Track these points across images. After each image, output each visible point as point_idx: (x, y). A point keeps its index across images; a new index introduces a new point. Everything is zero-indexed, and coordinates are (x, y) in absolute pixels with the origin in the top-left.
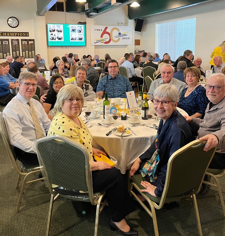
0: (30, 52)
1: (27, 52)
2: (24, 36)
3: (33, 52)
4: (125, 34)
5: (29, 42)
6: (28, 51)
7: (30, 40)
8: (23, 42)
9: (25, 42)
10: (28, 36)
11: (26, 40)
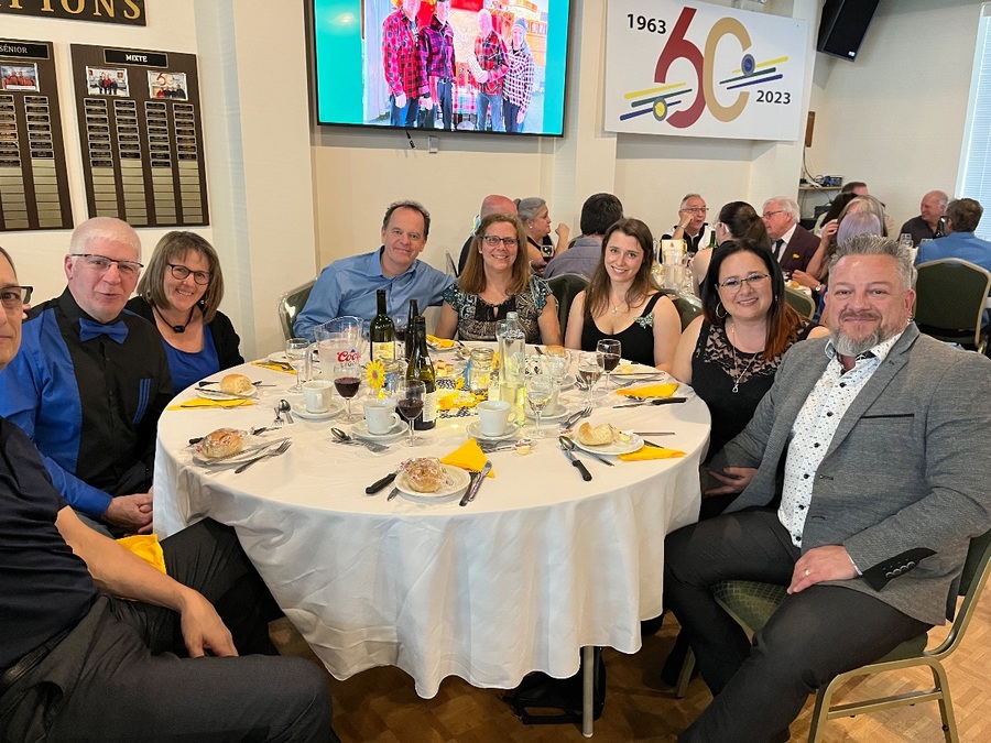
0: (161, 175)
1: (132, 167)
2: (105, 19)
3: (188, 167)
4: (774, 70)
5: (152, 77)
6: (139, 163)
7: (158, 60)
8: (95, 74)
9: (112, 75)
10: (141, 22)
11: (115, 57)
